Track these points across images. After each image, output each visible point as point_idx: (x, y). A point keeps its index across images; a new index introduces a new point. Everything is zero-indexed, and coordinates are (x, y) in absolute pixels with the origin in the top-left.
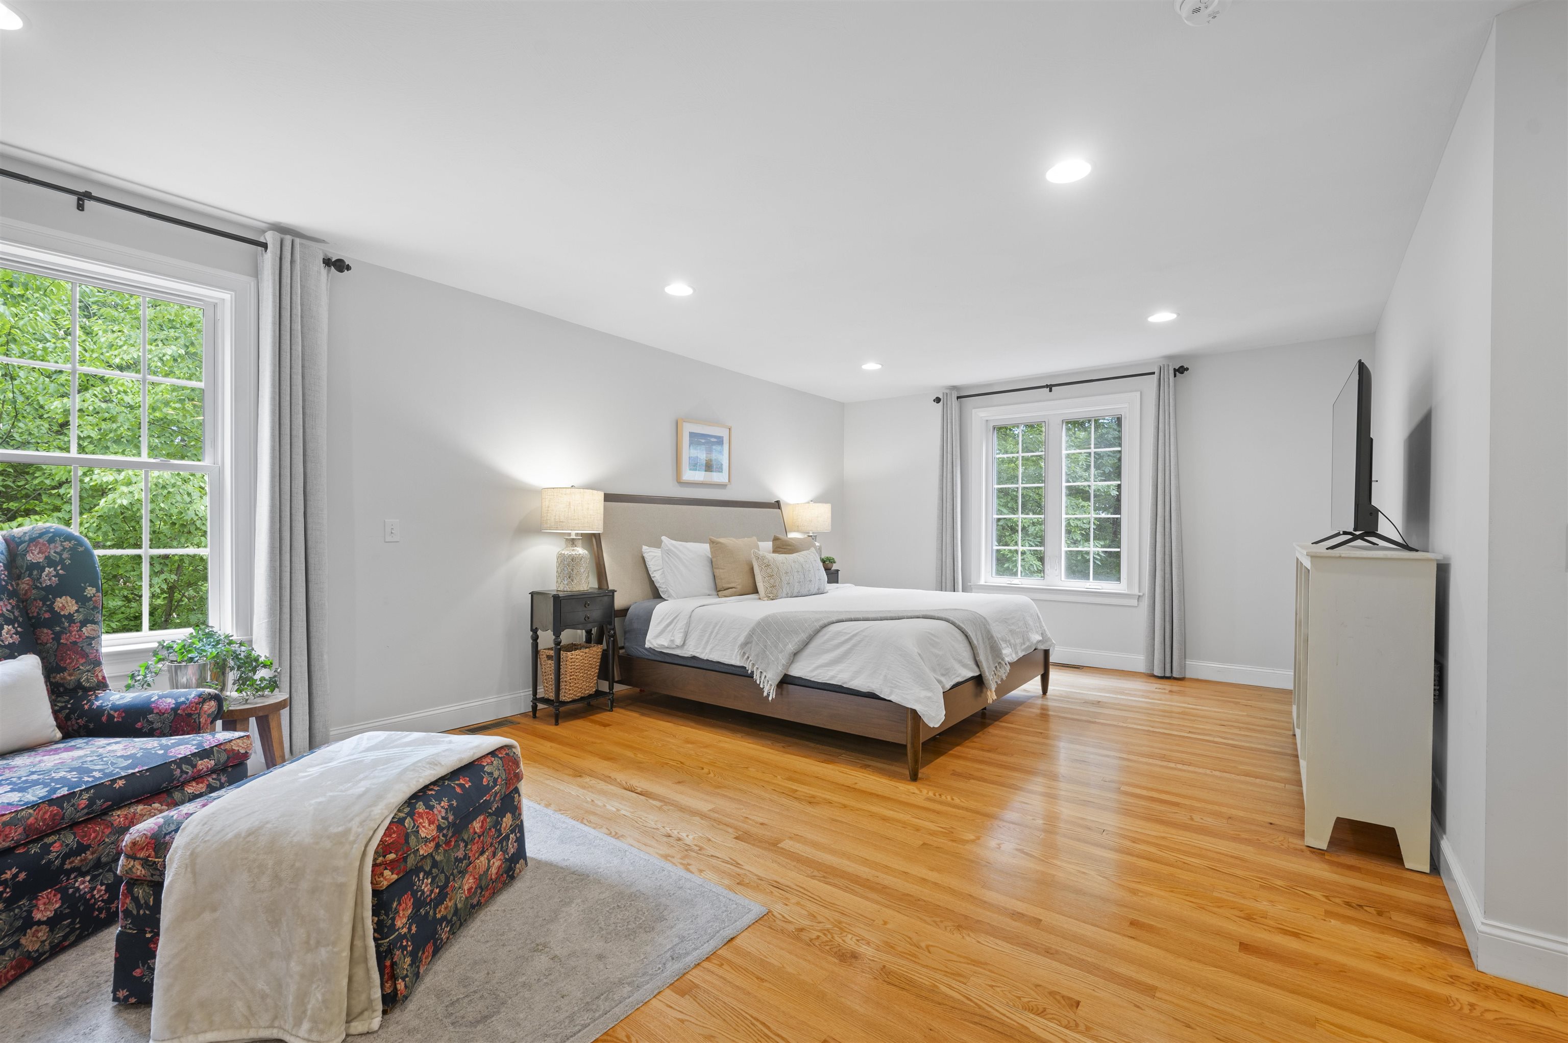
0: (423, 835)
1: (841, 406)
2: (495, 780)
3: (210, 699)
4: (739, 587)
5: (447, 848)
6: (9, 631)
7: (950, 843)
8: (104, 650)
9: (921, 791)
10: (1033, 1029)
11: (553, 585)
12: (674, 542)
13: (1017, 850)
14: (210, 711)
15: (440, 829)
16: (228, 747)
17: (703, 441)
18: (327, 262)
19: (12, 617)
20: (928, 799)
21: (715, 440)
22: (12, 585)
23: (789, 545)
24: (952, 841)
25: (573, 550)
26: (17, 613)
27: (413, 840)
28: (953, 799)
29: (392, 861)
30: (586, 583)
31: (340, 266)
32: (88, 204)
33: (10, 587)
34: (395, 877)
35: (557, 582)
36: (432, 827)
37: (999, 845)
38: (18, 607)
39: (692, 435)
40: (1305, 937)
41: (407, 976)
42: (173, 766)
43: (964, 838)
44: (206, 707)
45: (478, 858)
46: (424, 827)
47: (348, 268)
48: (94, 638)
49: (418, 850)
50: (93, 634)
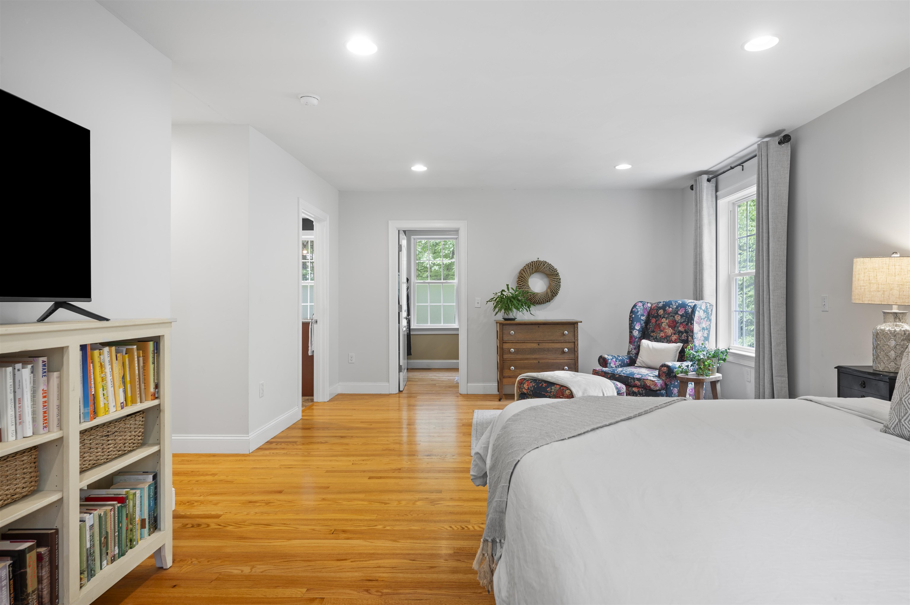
2: (551, 392)
6: (685, 335)
7: (428, 497)
9: (480, 527)
10: (367, 457)
13: (388, 503)
16: (645, 381)
19: (688, 331)
20: (468, 522)
24: (427, 498)
25: (896, 326)
28: (451, 527)
36: (527, 386)
37: (400, 503)
40: (247, 502)
42: (630, 379)
43: (422, 501)
44: (663, 369)
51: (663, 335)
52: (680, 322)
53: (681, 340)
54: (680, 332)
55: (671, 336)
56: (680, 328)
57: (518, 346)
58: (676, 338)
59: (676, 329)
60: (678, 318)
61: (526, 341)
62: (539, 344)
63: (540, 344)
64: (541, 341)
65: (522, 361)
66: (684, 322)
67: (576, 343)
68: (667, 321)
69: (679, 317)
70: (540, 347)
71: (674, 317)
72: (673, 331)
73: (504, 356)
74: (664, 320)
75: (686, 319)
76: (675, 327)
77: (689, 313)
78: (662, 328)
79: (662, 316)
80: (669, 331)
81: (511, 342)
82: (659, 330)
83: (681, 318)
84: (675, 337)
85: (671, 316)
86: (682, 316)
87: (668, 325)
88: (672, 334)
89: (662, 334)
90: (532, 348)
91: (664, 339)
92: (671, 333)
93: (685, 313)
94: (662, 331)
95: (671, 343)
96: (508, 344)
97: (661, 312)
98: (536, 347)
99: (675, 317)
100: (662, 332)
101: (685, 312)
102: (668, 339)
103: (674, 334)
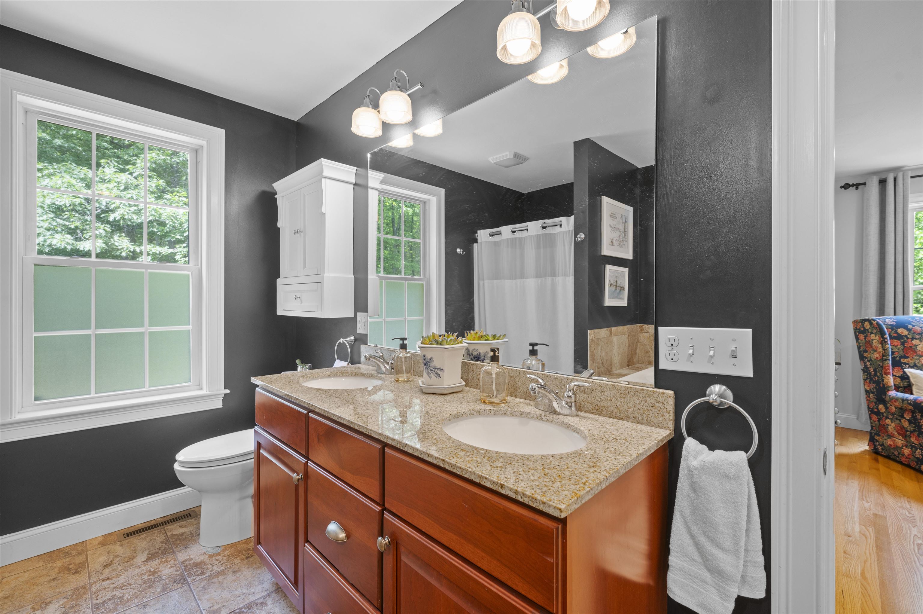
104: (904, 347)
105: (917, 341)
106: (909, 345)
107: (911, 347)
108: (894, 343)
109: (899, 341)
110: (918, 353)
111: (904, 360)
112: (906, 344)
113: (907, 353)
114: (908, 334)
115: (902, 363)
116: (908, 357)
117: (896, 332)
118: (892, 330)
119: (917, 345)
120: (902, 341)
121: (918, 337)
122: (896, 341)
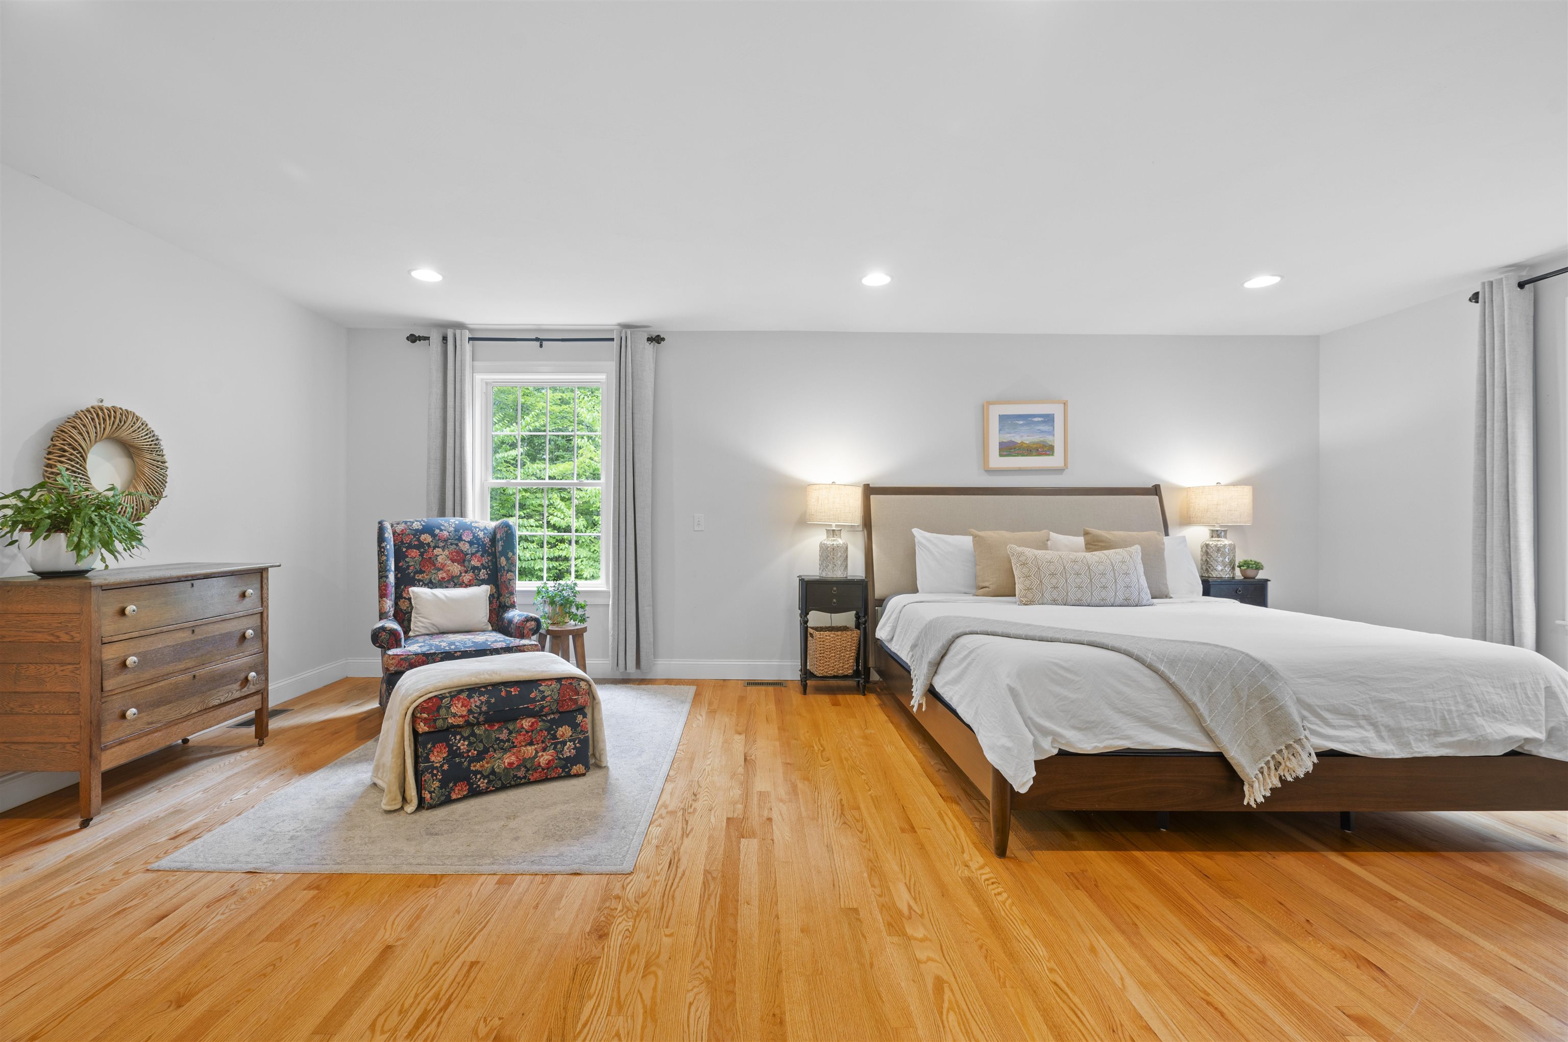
0: (453, 711)
1: (1314, 341)
2: (543, 698)
3: (532, 621)
4: (992, 587)
5: (489, 729)
6: (484, 572)
8: (517, 589)
11: (813, 571)
12: (928, 535)
14: (531, 627)
15: (470, 711)
17: (1021, 422)
18: (650, 339)
19: (487, 565)
21: (1040, 419)
22: (492, 550)
23: (1102, 541)
25: (834, 540)
26: (490, 564)
27: (443, 712)
29: (425, 719)
30: (856, 570)
31: (657, 339)
32: (544, 343)
33: (490, 551)
34: (426, 729)
35: (820, 568)
36: (463, 709)
38: (492, 561)
39: (1003, 418)
41: (433, 792)
44: (528, 624)
45: (525, 746)
46: (456, 706)
47: (663, 339)
48: (511, 580)
49: (447, 718)
50: (511, 578)
51: (445, 575)
52: (470, 552)
53: (480, 580)
54: (474, 568)
55: (460, 575)
56: (473, 563)
57: (144, 645)
58: (471, 578)
59: (466, 563)
60: (465, 547)
61: (165, 629)
62: (193, 631)
63: (197, 630)
64: (199, 622)
65: (154, 686)
66: (477, 552)
67: (265, 615)
68: (446, 552)
69: (467, 545)
70: (196, 638)
71: (457, 545)
72: (463, 568)
73: (106, 683)
74: (437, 551)
75: (478, 547)
76: (464, 561)
77: (480, 539)
78: (438, 565)
79: (432, 545)
80: (456, 569)
81: (127, 636)
82: (433, 568)
83: (470, 546)
84: (468, 577)
85: (452, 544)
86: (471, 543)
87: (450, 559)
88: (461, 573)
89: (441, 575)
90: (177, 645)
91: (449, 581)
92: (460, 571)
93: (473, 538)
94: (439, 569)
95: (462, 587)
96: (117, 644)
97: (426, 538)
98: (188, 640)
99: (459, 544)
100: (441, 572)
101: (474, 536)
102: (456, 581)
103: (466, 572)
104: (423, 558)
105: (440, 550)
106: (429, 556)
107: (430, 558)
108: (412, 554)
109: (418, 551)
110: (437, 565)
111: (418, 576)
112: (425, 554)
113: (424, 566)
114: (432, 541)
115: (416, 580)
116: (424, 572)
117: (418, 540)
118: (414, 537)
119: (438, 556)
120: (422, 550)
121: (441, 544)
122: (415, 550)
